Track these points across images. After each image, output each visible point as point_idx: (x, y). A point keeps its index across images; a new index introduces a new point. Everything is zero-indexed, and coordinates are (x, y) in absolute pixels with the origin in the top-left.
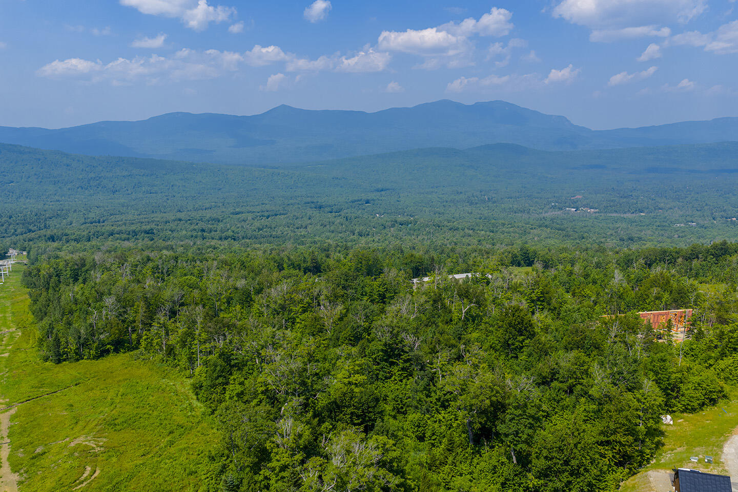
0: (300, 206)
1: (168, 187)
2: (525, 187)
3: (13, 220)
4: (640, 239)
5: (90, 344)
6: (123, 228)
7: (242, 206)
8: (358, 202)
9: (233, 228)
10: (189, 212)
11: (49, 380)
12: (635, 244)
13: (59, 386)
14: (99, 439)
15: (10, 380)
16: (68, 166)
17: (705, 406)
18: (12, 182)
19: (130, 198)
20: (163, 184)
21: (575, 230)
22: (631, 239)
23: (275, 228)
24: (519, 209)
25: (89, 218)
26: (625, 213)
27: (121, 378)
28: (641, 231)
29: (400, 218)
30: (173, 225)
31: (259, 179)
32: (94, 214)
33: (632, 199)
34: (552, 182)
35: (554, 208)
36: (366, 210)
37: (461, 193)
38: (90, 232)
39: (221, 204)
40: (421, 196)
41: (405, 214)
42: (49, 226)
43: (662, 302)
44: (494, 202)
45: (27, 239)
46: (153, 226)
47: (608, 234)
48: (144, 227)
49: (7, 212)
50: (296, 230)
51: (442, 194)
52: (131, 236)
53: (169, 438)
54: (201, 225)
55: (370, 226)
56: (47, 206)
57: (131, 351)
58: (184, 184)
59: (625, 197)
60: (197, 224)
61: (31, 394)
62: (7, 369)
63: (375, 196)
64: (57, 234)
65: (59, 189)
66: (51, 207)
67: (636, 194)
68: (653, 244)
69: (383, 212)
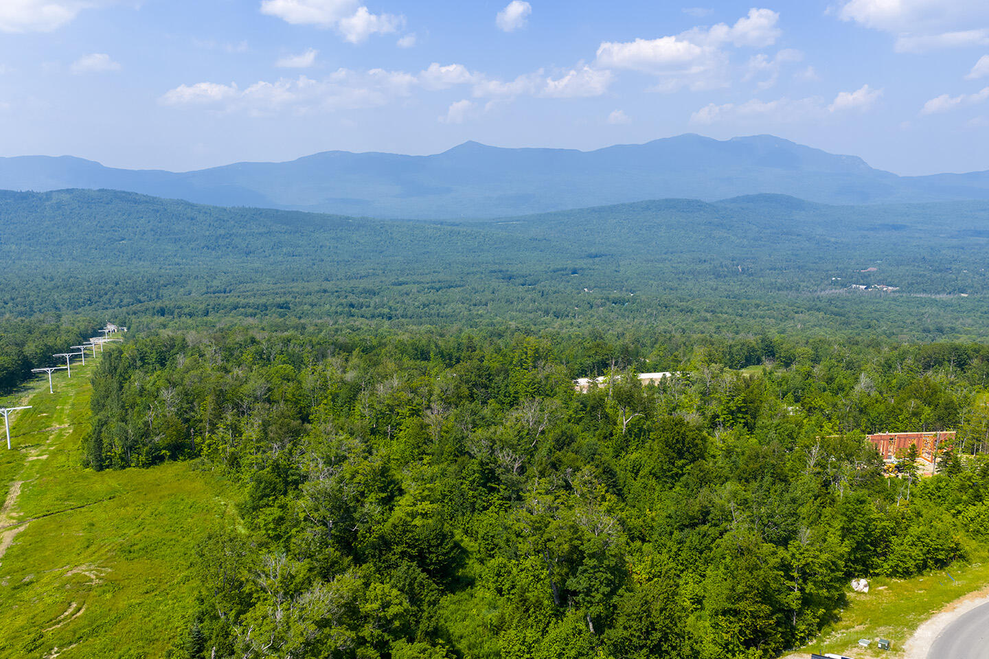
0: (483, 276)
1: (316, 249)
2: (796, 255)
3: (120, 288)
4: (953, 329)
5: (139, 448)
6: (252, 300)
7: (408, 275)
8: (562, 272)
9: (391, 304)
10: (338, 282)
11: (80, 491)
12: (943, 337)
13: (89, 499)
14: (103, 569)
15: (35, 489)
16: (192, 219)
17: (928, 569)
18: (123, 240)
19: (266, 262)
20: (309, 244)
21: (860, 315)
22: (940, 330)
23: (445, 304)
24: (784, 284)
25: (211, 287)
26: (939, 293)
27: (166, 493)
28: (957, 319)
29: (615, 294)
30: (314, 299)
31: (433, 239)
32: (219, 282)
33: (951, 273)
34: (836, 248)
35: (834, 285)
36: (570, 283)
37: (705, 261)
38: (208, 305)
39: (381, 272)
40: (649, 265)
41: (624, 289)
42: (162, 296)
43: (920, 420)
44: (752, 275)
45: (131, 312)
46: (289, 298)
47: (908, 321)
48: (278, 299)
49: (113, 277)
50: (472, 307)
51: (678, 263)
52: (259, 311)
53: (186, 573)
54: (352, 299)
55: (571, 304)
56: (163, 271)
57: (193, 458)
58: (336, 245)
59: (941, 271)
60: (346, 297)
61: (51, 508)
62: (38, 475)
63: (586, 264)
64: (168, 306)
65: (180, 249)
66: (168, 271)
67: (958, 267)
68: (969, 338)
69: (593, 285)
